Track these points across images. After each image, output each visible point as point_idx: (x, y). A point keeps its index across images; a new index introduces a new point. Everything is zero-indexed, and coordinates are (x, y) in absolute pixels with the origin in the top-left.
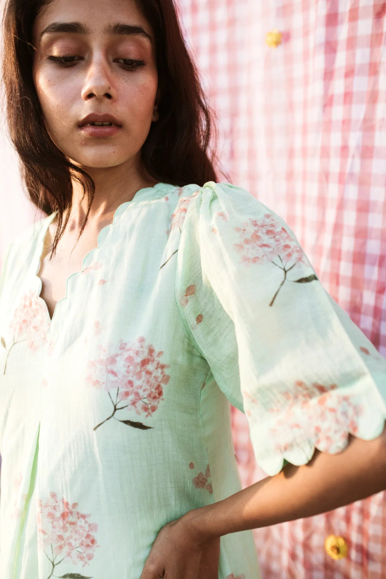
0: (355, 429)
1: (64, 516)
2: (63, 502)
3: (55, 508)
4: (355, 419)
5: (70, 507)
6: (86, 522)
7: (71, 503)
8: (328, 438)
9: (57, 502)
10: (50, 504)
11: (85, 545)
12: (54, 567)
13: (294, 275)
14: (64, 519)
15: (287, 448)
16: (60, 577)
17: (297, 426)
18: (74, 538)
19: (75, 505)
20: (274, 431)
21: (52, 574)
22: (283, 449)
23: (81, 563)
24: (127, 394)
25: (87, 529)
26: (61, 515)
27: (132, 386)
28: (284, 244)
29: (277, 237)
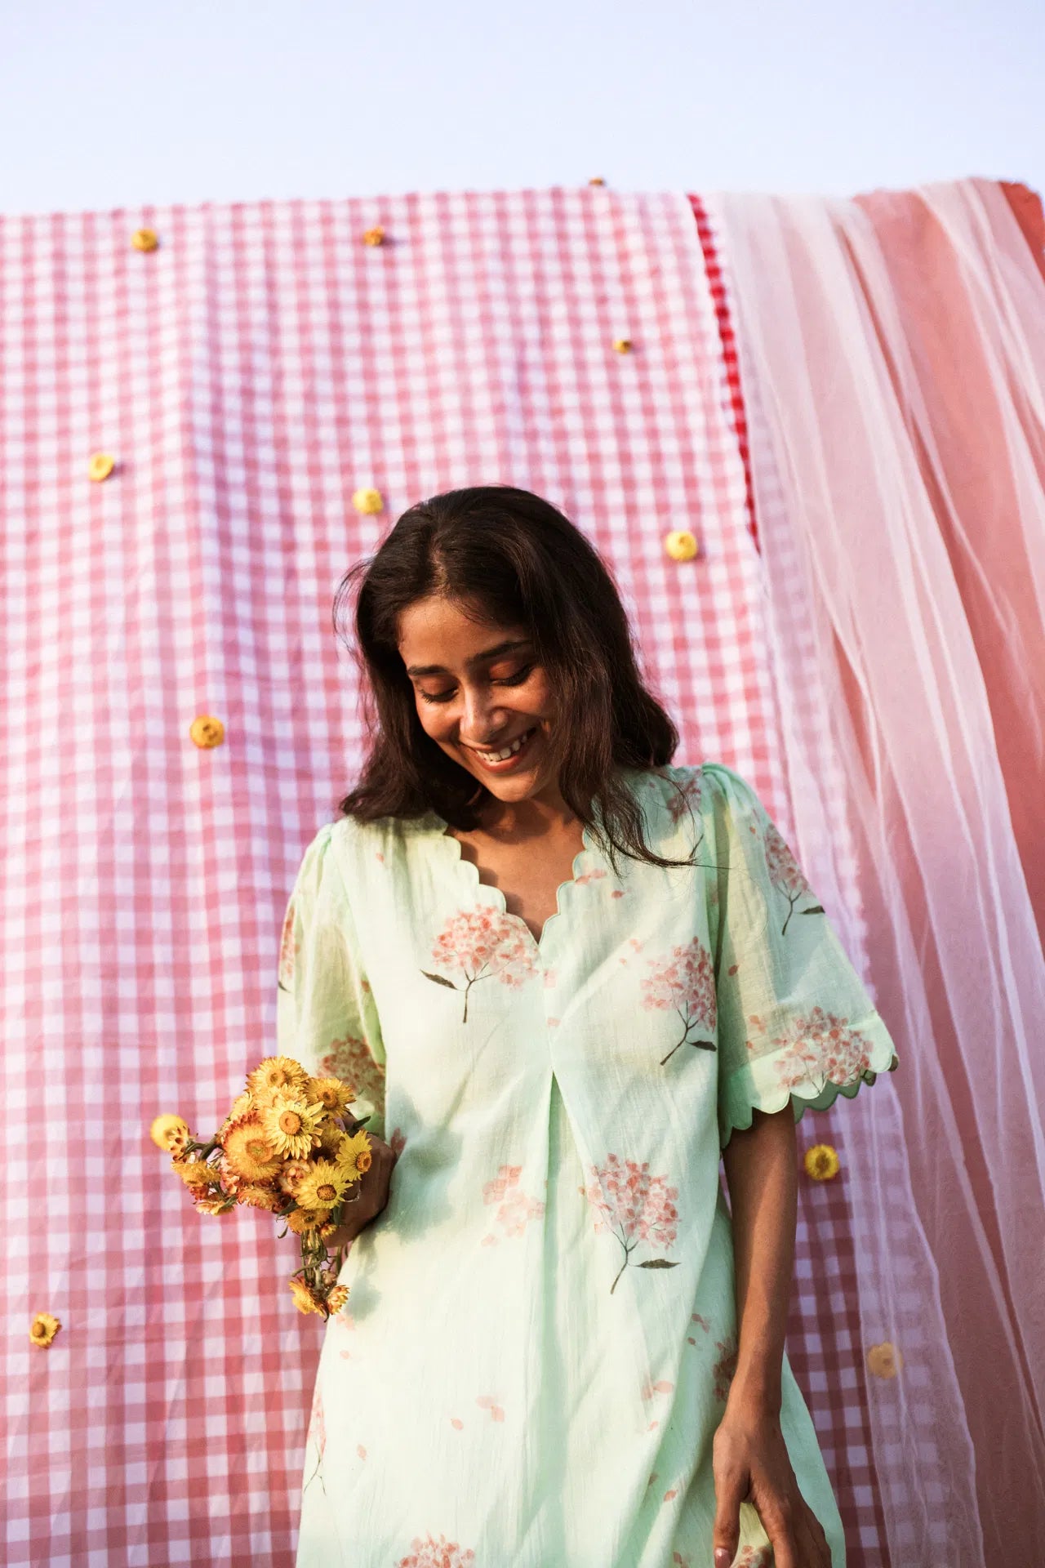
0: (867, 1064)
1: (631, 1183)
2: (628, 1166)
3: (616, 1175)
4: (867, 1054)
5: (640, 1169)
6: (662, 1187)
7: (639, 1163)
8: (842, 1071)
9: (619, 1167)
10: (609, 1171)
11: (663, 1219)
12: (627, 1254)
13: (800, 906)
14: (632, 1187)
15: (796, 1081)
16: (638, 1266)
17: (811, 1058)
18: (647, 1213)
19: (646, 1166)
20: (782, 1063)
21: (627, 1262)
22: (790, 1083)
23: (662, 1244)
24: (695, 1007)
25: (665, 1197)
26: (628, 1183)
27: (697, 996)
28: (789, 866)
29: (781, 857)
